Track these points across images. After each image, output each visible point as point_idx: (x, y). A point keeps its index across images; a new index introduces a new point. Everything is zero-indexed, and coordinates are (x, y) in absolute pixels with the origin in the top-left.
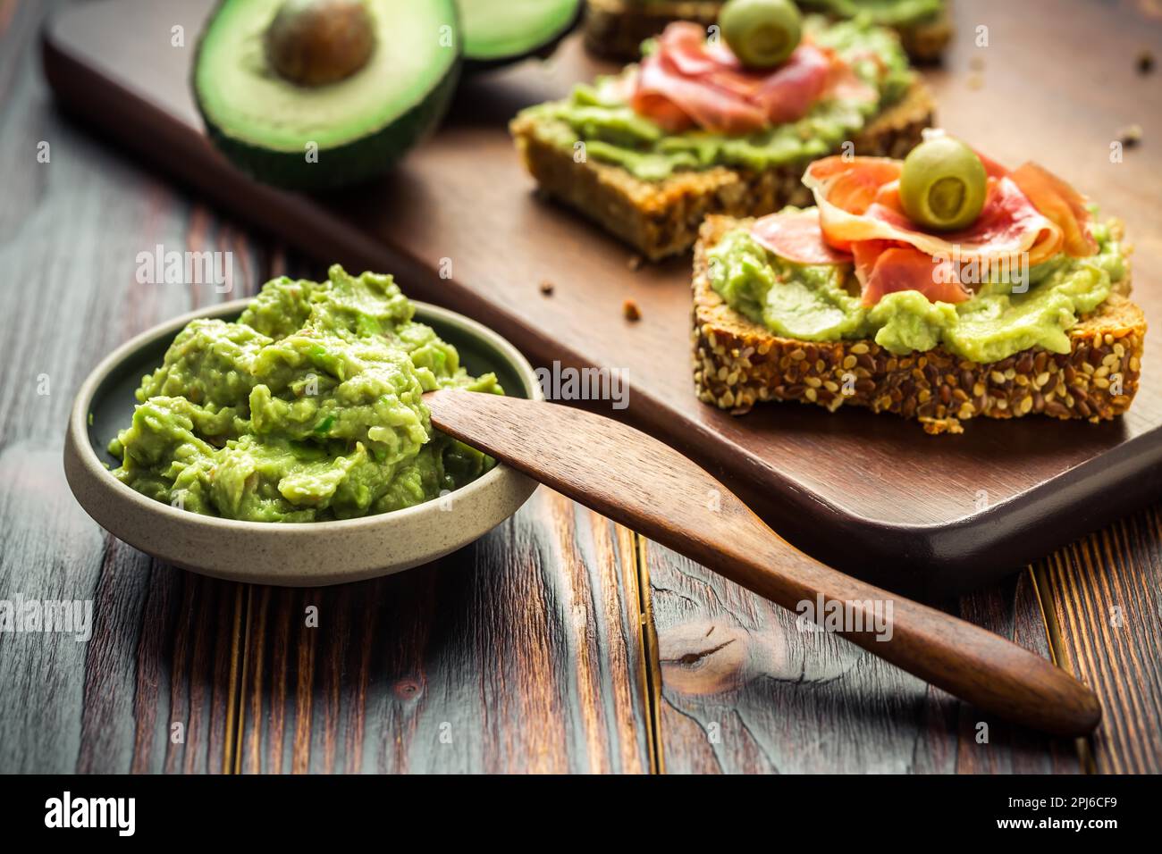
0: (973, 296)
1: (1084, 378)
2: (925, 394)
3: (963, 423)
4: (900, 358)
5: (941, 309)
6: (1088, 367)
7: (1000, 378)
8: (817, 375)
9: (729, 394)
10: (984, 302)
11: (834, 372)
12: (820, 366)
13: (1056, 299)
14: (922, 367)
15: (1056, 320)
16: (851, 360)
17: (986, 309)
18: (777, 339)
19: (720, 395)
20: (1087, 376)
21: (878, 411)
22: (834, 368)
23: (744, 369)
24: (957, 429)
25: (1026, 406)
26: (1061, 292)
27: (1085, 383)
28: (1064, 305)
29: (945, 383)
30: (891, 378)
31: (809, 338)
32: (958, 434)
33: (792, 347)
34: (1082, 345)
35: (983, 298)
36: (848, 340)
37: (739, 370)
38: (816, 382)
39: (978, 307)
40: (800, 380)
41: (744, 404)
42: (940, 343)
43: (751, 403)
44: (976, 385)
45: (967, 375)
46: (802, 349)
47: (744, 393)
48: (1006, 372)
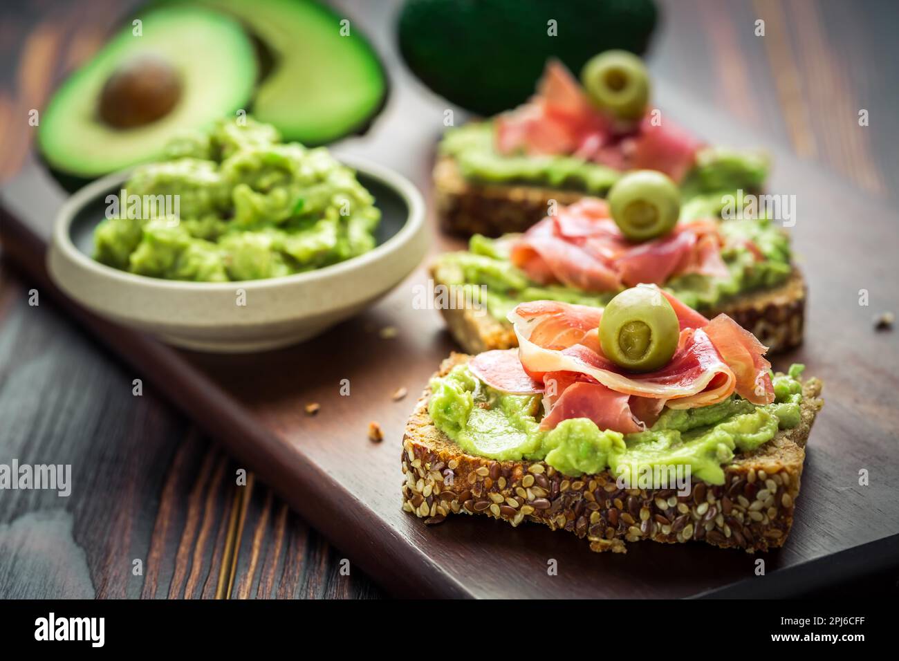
0: (645, 428)
1: (739, 511)
2: (595, 516)
3: (628, 544)
4: (572, 480)
5: (609, 437)
6: (743, 500)
7: (662, 505)
8: (499, 491)
9: (424, 504)
10: (655, 435)
11: (514, 489)
12: (502, 482)
13: (721, 436)
14: (592, 491)
15: (712, 453)
16: (529, 480)
17: (656, 441)
18: (466, 456)
19: (417, 506)
20: (743, 509)
21: (554, 529)
22: (514, 486)
23: (436, 481)
24: (619, 548)
25: (687, 533)
26: (723, 429)
27: (741, 515)
28: (724, 441)
29: (613, 506)
30: (565, 497)
31: (492, 457)
32: (621, 553)
33: (477, 464)
34: (736, 478)
35: (655, 431)
36: (527, 461)
37: (433, 483)
38: (498, 498)
39: (649, 438)
40: (485, 495)
41: (438, 515)
42: (607, 468)
43: (444, 514)
44: (642, 511)
45: (630, 499)
46: (487, 466)
47: (437, 505)
48: (669, 501)
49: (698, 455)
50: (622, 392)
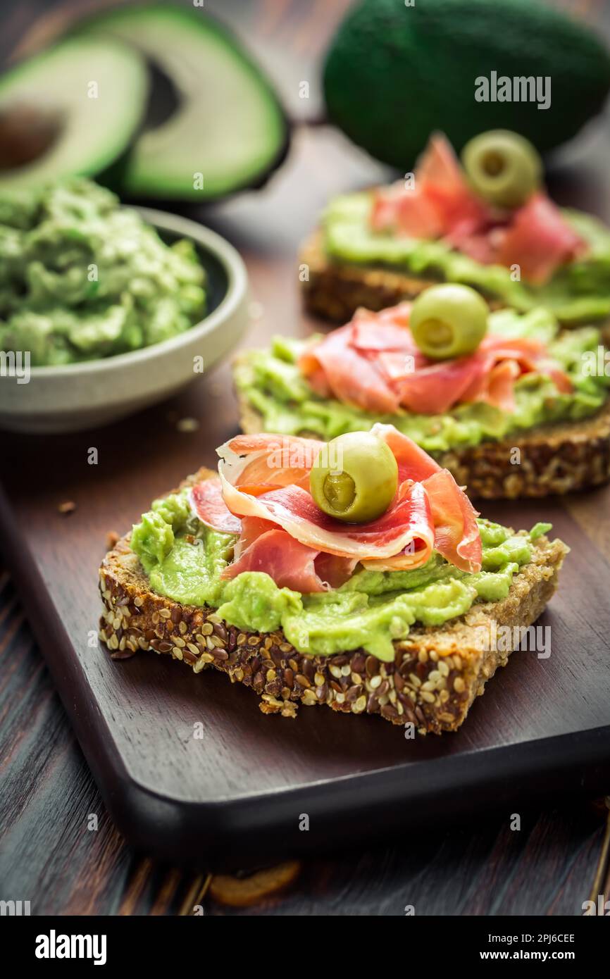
0: (329, 588)
1: (411, 690)
2: (271, 674)
3: (301, 707)
4: (249, 635)
5: (284, 596)
6: (416, 680)
7: (336, 672)
8: (180, 635)
9: (114, 636)
10: (340, 596)
11: (194, 635)
12: (183, 627)
13: (400, 609)
14: (268, 648)
15: (385, 626)
16: (208, 628)
17: (338, 604)
18: (151, 594)
19: (109, 636)
20: (416, 689)
21: (233, 681)
22: (194, 632)
23: (124, 616)
24: (289, 712)
25: (359, 706)
26: (404, 601)
27: (412, 694)
28: (401, 615)
29: (288, 666)
30: (241, 651)
31: (176, 600)
32: (290, 718)
33: (161, 604)
34: (407, 656)
35: (342, 592)
36: (209, 608)
37: (121, 617)
38: (180, 642)
39: (332, 600)
40: (167, 637)
41: (127, 649)
42: (281, 628)
43: (133, 649)
44: (316, 675)
45: (305, 661)
46: (169, 609)
47: (127, 639)
48: (343, 668)
49: (369, 628)
50: (312, 546)
